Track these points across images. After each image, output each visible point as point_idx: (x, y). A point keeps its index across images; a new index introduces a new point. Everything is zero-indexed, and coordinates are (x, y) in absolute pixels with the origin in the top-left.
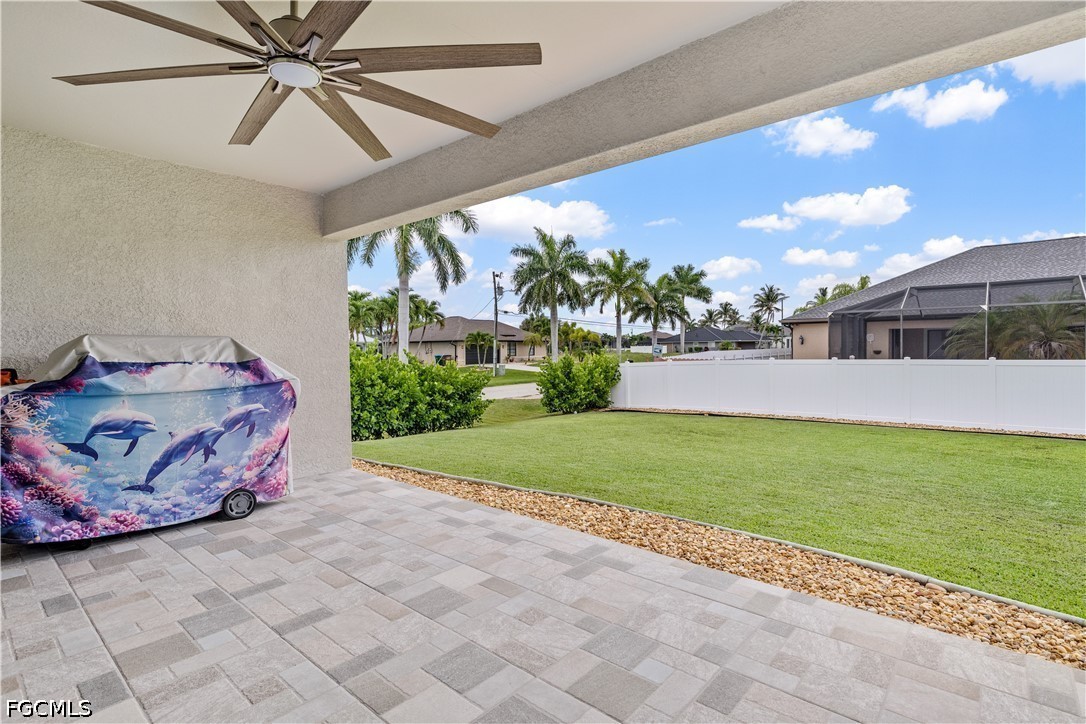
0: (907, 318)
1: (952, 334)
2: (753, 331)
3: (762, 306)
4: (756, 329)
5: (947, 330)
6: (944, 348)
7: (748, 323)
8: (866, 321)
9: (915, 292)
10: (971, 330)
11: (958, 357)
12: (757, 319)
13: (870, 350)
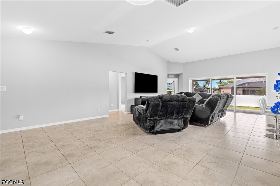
0: (247, 88)
1: (256, 91)
2: (203, 89)
3: (206, 83)
4: (204, 88)
5: (255, 90)
6: (255, 93)
7: (202, 87)
8: (237, 88)
9: (248, 83)
10: (260, 90)
11: (258, 95)
12: (205, 86)
13: (238, 94)
